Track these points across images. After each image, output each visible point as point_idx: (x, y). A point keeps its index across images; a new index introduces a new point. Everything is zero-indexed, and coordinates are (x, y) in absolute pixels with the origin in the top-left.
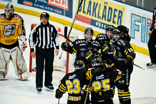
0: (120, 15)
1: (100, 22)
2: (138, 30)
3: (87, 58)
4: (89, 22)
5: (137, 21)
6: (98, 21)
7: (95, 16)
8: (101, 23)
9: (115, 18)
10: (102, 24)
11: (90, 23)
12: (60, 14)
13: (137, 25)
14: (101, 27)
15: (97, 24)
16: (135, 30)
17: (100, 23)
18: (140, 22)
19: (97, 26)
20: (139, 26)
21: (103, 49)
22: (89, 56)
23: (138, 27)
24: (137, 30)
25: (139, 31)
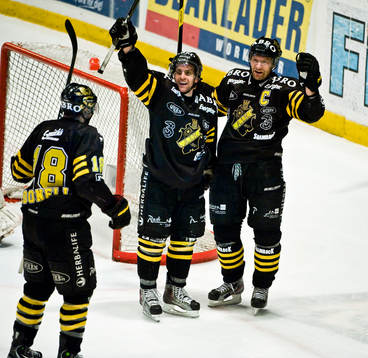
0: (296, 19)
1: (229, 41)
2: (355, 68)
3: (182, 144)
4: (193, 38)
5: (352, 38)
6: (222, 38)
7: (214, 21)
8: (234, 43)
9: (279, 26)
10: (237, 48)
11: (197, 44)
12: (95, 10)
13: (352, 52)
14: (231, 58)
15: (219, 48)
16: (345, 68)
17: (229, 44)
18: (363, 42)
19: (220, 54)
20: (358, 54)
21: (236, 120)
22: (189, 140)
23: (355, 56)
24: (351, 69)
25: (357, 71)
